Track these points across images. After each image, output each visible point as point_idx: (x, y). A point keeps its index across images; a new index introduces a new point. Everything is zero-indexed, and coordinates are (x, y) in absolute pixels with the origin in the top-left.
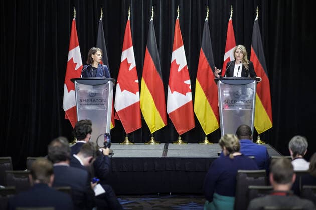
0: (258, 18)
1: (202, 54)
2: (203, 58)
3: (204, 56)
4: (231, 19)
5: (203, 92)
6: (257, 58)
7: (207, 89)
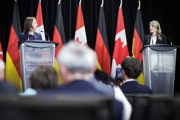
0: (140, 7)
1: (99, 33)
2: (100, 38)
3: (100, 36)
4: (121, 6)
5: (100, 65)
6: (140, 39)
7: (102, 63)
